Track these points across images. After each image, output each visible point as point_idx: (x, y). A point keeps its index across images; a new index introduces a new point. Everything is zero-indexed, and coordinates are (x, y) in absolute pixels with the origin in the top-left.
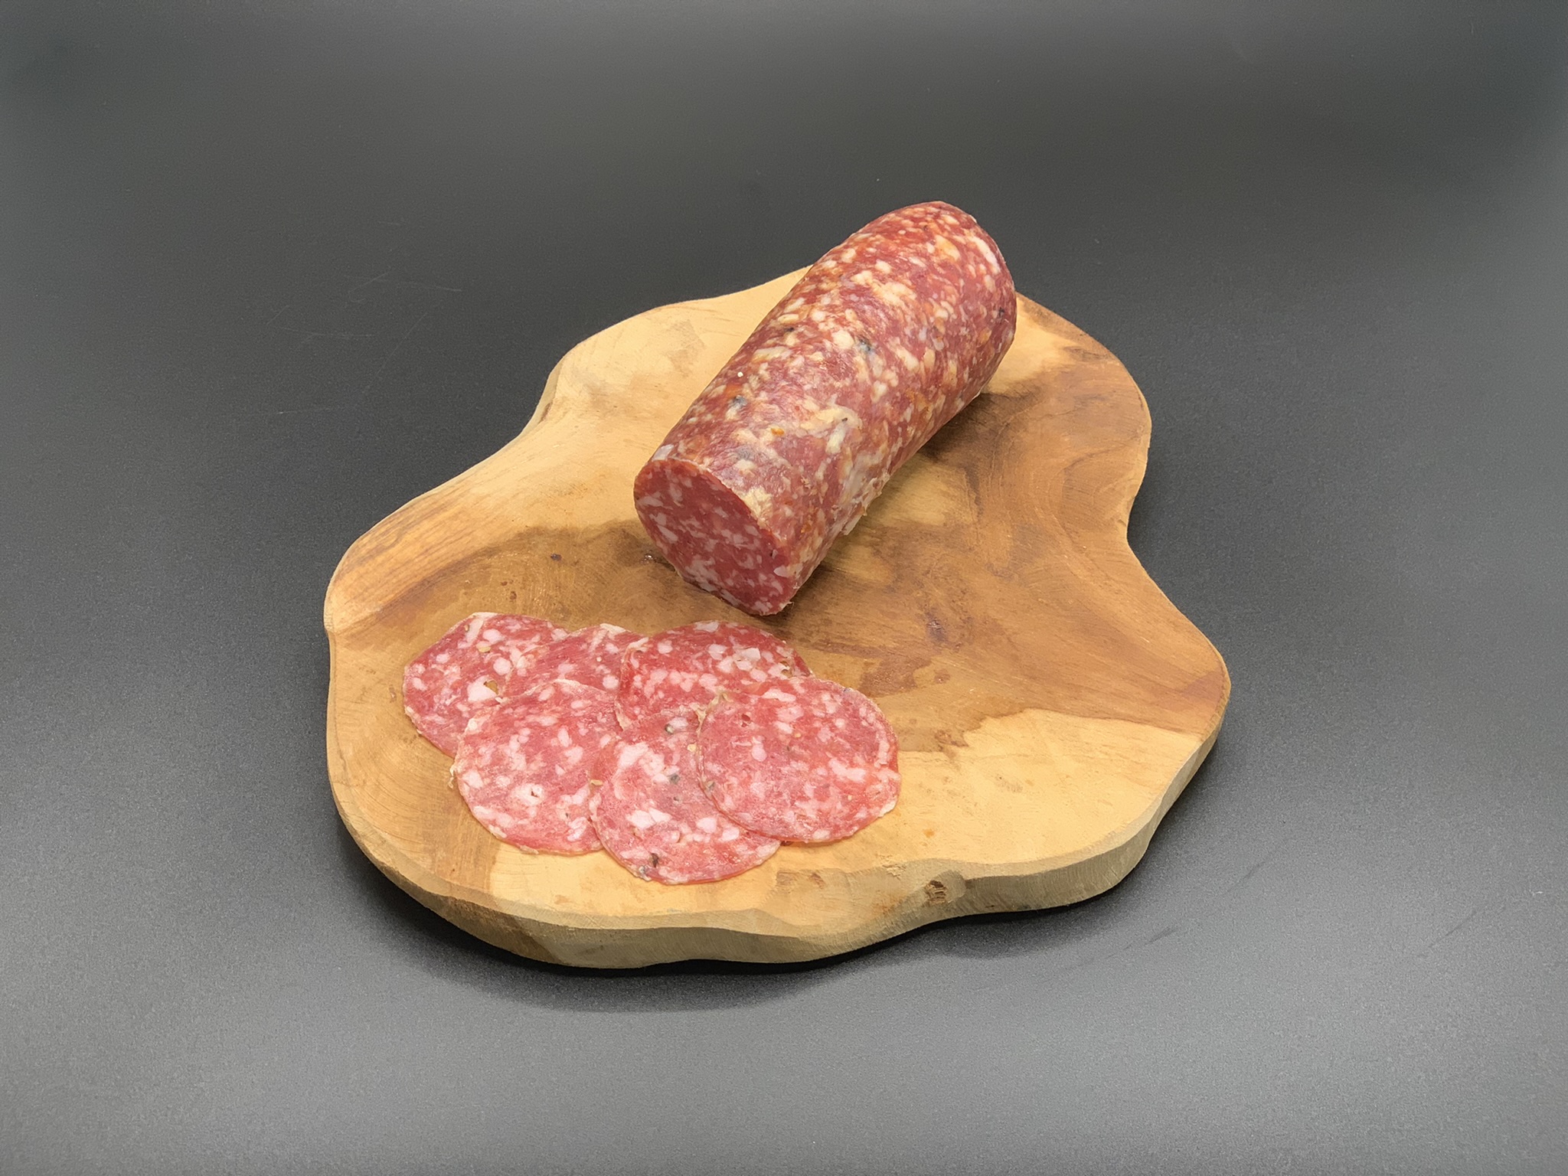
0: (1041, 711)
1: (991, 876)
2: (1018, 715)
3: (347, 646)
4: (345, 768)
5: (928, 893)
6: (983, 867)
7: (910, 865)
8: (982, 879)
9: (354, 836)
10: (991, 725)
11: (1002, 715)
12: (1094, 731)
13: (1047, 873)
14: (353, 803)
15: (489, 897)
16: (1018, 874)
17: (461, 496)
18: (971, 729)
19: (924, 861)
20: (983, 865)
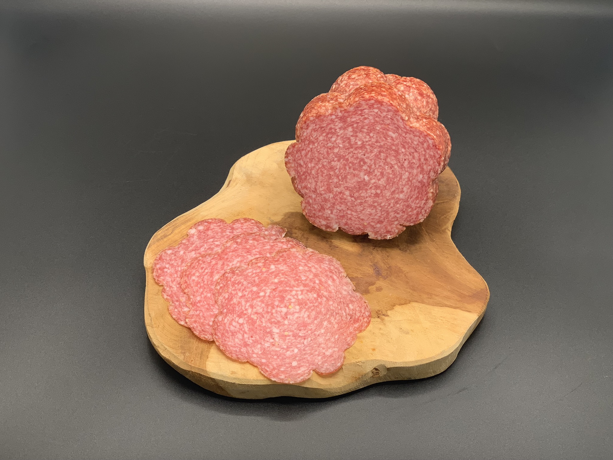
0: (417, 303)
1: (397, 366)
2: (408, 304)
4: (151, 320)
5: (372, 373)
6: (394, 363)
7: (366, 362)
8: (393, 368)
9: (154, 347)
10: (397, 308)
11: (402, 304)
12: (438, 312)
13: (418, 366)
14: (154, 334)
15: (206, 371)
16: (407, 366)
18: (390, 310)
19: (371, 360)
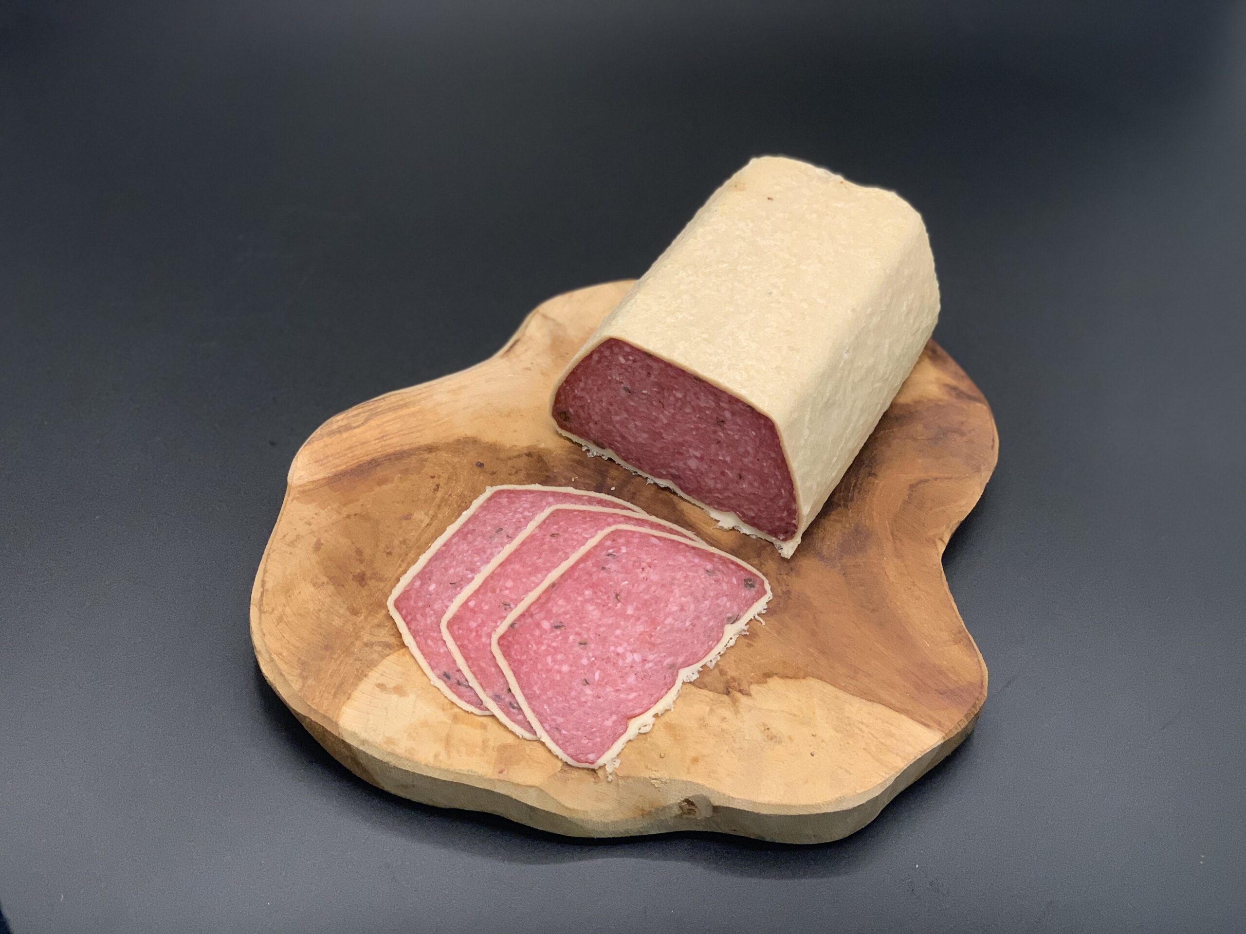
0: (820, 682)
1: (734, 807)
2: (800, 680)
3: (298, 499)
4: (263, 595)
5: (681, 808)
6: (730, 798)
7: (671, 783)
8: (727, 808)
10: (775, 683)
11: (788, 677)
12: (858, 710)
13: (781, 816)
15: (337, 724)
16: (756, 811)
17: (425, 399)
18: (759, 682)
19: (683, 781)
20: (729, 797)
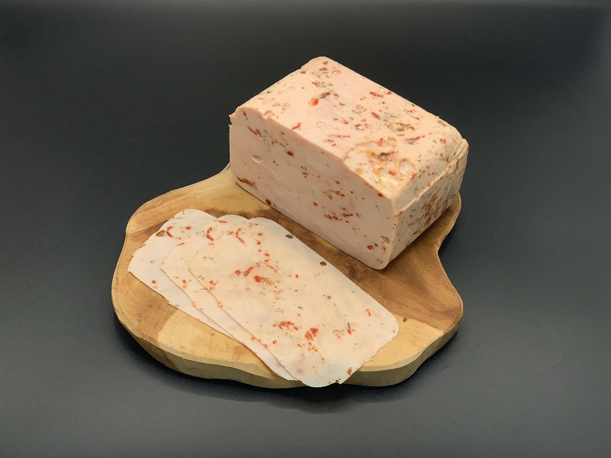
3: (131, 240)
4: (117, 284)
13: (369, 372)
15: (156, 341)
